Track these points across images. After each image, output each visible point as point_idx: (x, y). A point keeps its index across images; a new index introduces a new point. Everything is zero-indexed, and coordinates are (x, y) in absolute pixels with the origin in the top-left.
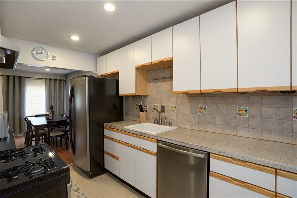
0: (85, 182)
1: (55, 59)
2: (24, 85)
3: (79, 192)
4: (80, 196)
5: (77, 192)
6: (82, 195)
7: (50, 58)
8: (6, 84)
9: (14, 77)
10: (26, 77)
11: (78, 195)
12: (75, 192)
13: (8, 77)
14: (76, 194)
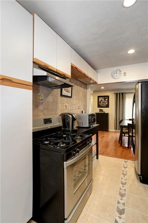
0: (134, 182)
1: (125, 75)
2: (125, 98)
3: (124, 186)
4: (122, 189)
5: (123, 185)
6: (124, 190)
7: (123, 74)
8: (116, 97)
9: (120, 93)
10: (126, 93)
11: (122, 188)
12: (121, 183)
13: (117, 94)
14: (121, 186)
